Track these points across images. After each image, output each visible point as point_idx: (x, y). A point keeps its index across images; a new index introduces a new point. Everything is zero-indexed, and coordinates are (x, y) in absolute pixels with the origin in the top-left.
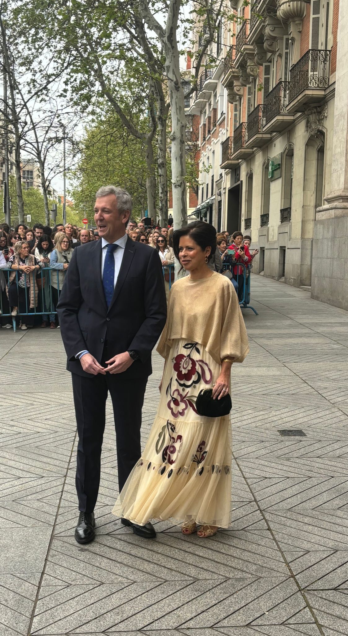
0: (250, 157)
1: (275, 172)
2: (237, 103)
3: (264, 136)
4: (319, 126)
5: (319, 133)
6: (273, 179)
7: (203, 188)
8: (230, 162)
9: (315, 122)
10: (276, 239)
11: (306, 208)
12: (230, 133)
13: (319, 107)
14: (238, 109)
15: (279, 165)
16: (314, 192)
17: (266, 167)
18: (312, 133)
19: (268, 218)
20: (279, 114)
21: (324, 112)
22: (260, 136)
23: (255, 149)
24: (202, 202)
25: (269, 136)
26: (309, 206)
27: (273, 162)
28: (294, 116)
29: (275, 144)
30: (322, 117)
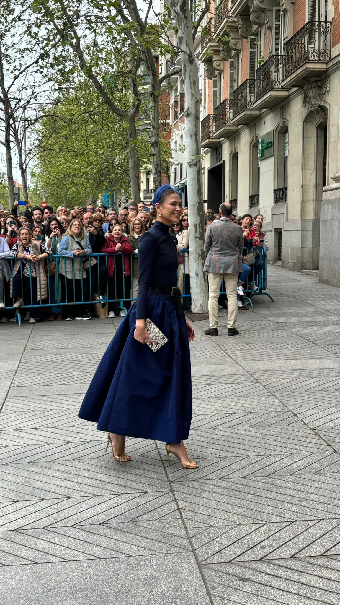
0: (234, 136)
1: (265, 151)
2: (217, 79)
3: (253, 112)
4: (320, 102)
5: (319, 109)
6: (264, 158)
7: (176, 169)
8: (211, 140)
9: (316, 98)
10: (270, 221)
11: (305, 187)
12: (208, 110)
13: (319, 81)
14: (218, 84)
15: (271, 143)
16: (313, 171)
17: (254, 145)
18: (312, 109)
19: (258, 199)
20: (272, 89)
21: (326, 86)
22: (249, 112)
23: (240, 126)
24: (175, 183)
25: (258, 112)
26: (309, 185)
27: (263, 140)
28: (288, 91)
29: (265, 121)
30: (324, 92)
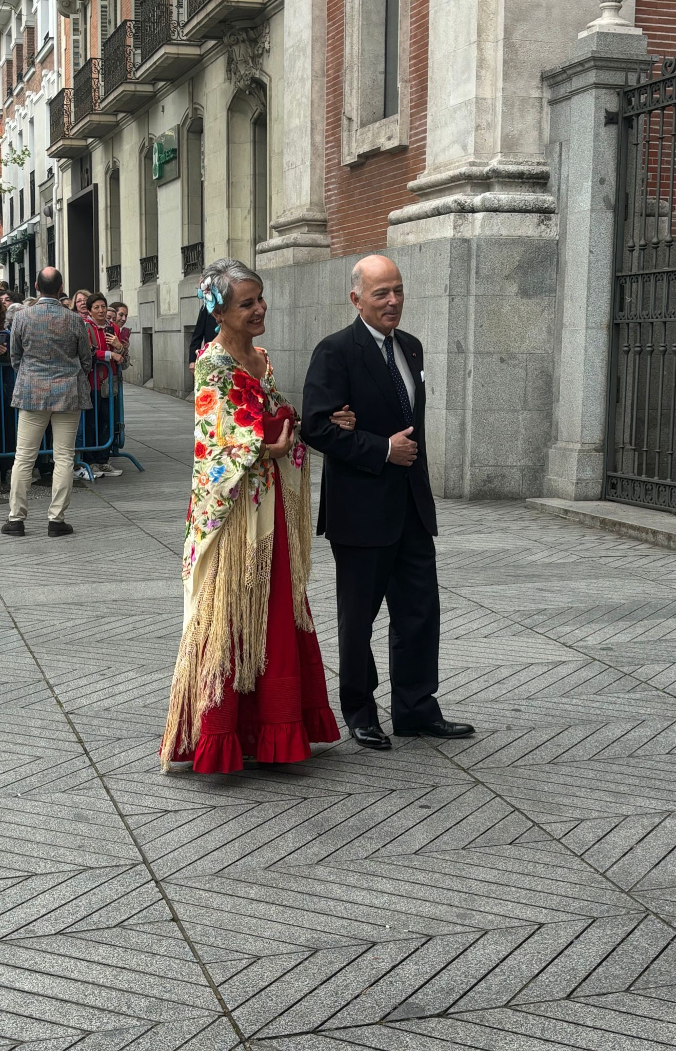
0: (111, 134)
1: (168, 168)
2: (79, 16)
3: (140, 88)
4: (254, 71)
5: (254, 85)
6: (163, 181)
7: (12, 199)
8: (68, 142)
9: (246, 62)
10: (176, 311)
11: (235, 243)
12: (67, 80)
13: (252, 29)
14: (81, 28)
15: (174, 151)
16: (249, 211)
17: (146, 155)
18: (241, 85)
19: (156, 266)
20: (168, 41)
21: (263, 40)
22: (131, 88)
23: (121, 115)
24: (12, 229)
25: (149, 88)
26: (241, 240)
27: (160, 145)
28: (200, 46)
29: (163, 107)
30: (260, 52)
